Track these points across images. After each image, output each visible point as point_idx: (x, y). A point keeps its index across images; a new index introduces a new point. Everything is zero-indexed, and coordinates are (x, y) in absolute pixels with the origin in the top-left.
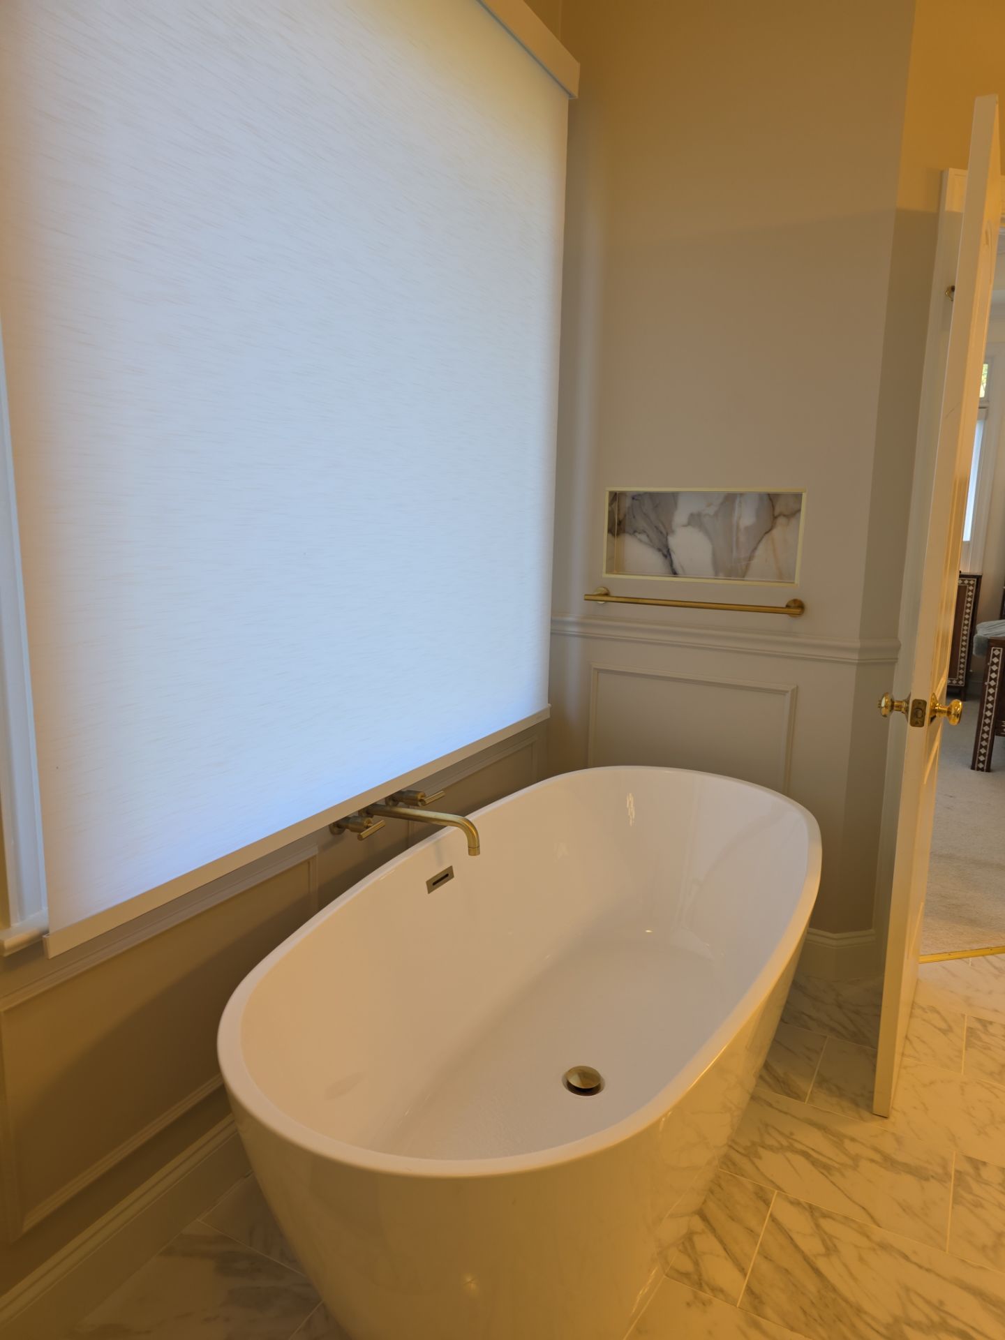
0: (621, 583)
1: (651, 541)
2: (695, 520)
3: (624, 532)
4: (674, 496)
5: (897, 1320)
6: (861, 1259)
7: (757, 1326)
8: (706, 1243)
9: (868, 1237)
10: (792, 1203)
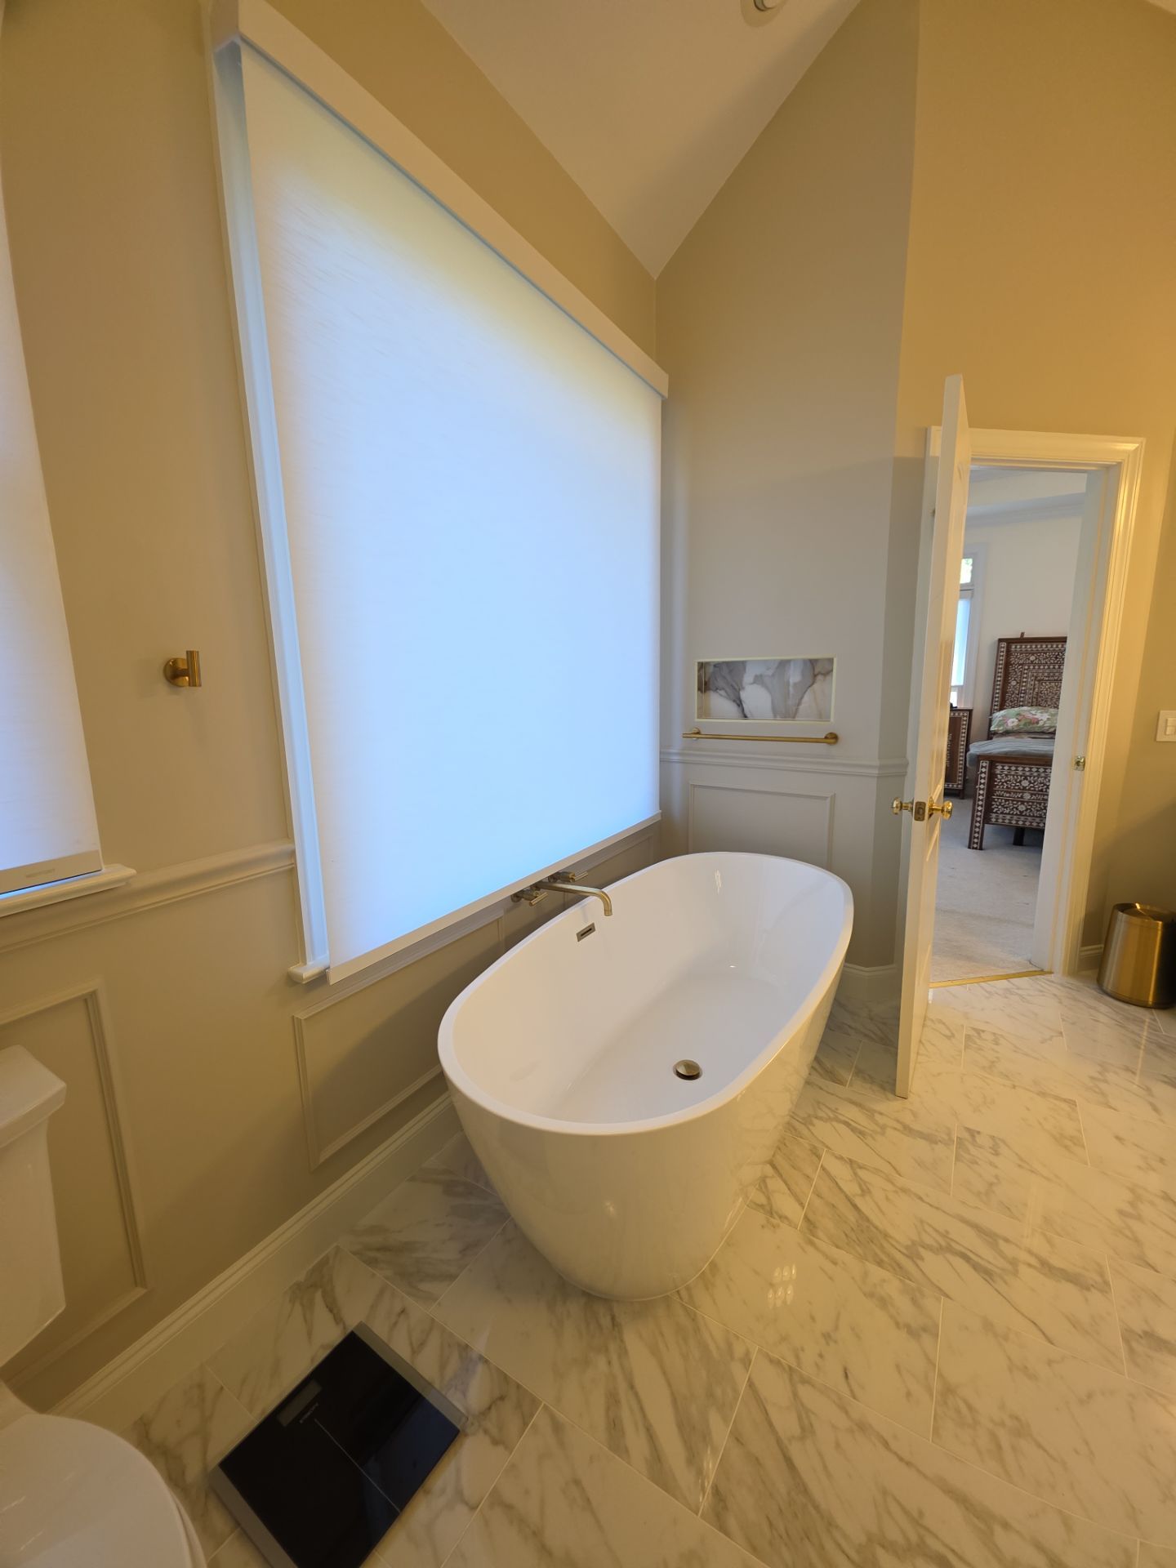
0: (708, 724)
1: (728, 695)
2: (759, 680)
3: (709, 689)
4: (744, 663)
5: (914, 1243)
6: (887, 1199)
7: (811, 1243)
8: (775, 1184)
9: (892, 1183)
10: (836, 1157)
